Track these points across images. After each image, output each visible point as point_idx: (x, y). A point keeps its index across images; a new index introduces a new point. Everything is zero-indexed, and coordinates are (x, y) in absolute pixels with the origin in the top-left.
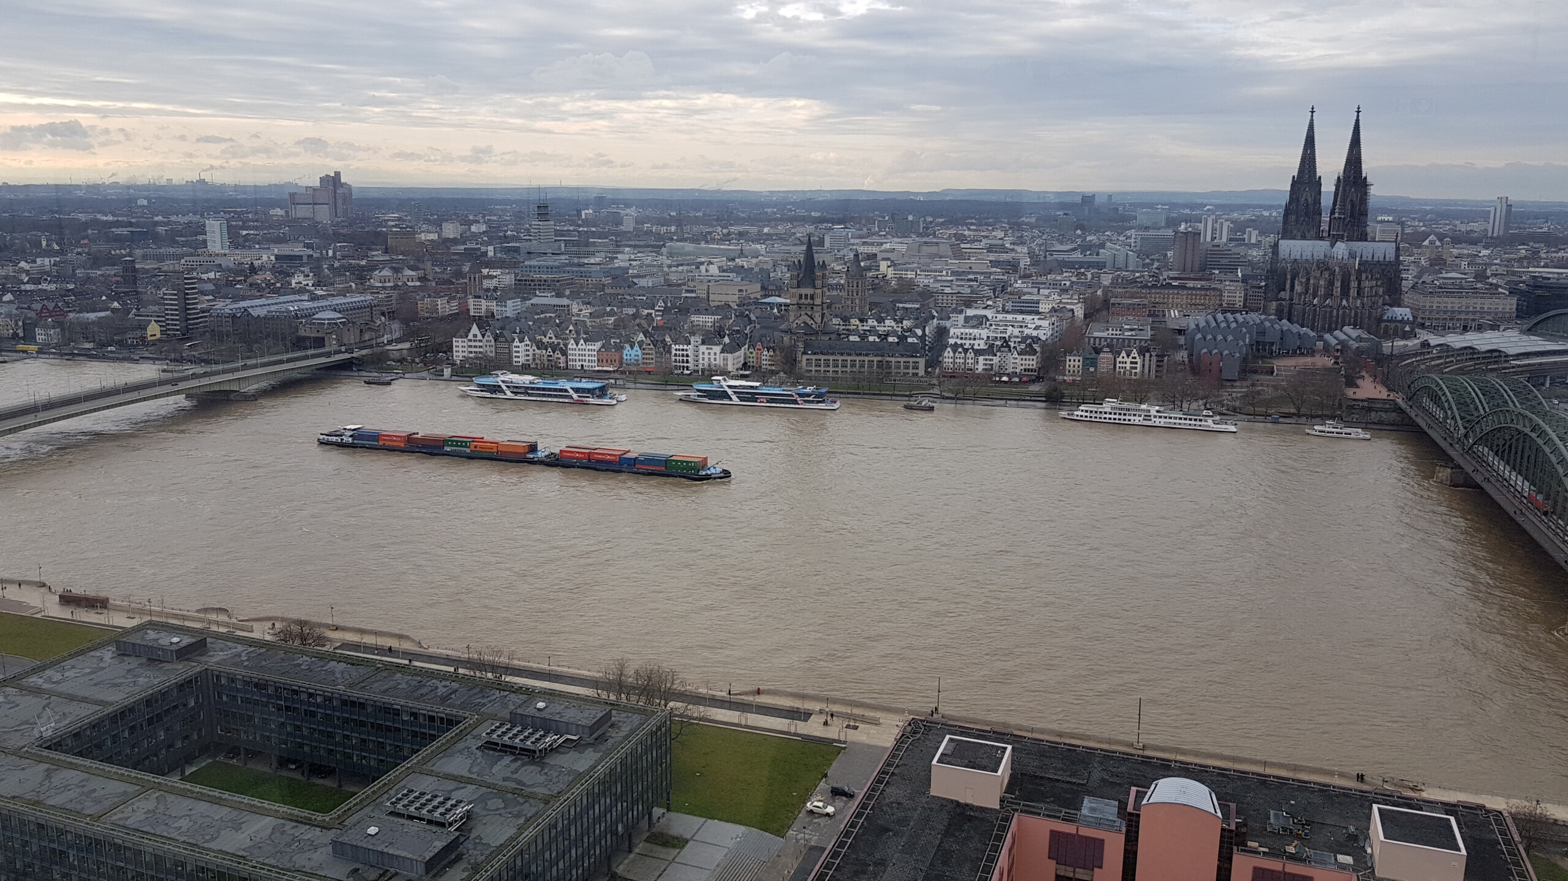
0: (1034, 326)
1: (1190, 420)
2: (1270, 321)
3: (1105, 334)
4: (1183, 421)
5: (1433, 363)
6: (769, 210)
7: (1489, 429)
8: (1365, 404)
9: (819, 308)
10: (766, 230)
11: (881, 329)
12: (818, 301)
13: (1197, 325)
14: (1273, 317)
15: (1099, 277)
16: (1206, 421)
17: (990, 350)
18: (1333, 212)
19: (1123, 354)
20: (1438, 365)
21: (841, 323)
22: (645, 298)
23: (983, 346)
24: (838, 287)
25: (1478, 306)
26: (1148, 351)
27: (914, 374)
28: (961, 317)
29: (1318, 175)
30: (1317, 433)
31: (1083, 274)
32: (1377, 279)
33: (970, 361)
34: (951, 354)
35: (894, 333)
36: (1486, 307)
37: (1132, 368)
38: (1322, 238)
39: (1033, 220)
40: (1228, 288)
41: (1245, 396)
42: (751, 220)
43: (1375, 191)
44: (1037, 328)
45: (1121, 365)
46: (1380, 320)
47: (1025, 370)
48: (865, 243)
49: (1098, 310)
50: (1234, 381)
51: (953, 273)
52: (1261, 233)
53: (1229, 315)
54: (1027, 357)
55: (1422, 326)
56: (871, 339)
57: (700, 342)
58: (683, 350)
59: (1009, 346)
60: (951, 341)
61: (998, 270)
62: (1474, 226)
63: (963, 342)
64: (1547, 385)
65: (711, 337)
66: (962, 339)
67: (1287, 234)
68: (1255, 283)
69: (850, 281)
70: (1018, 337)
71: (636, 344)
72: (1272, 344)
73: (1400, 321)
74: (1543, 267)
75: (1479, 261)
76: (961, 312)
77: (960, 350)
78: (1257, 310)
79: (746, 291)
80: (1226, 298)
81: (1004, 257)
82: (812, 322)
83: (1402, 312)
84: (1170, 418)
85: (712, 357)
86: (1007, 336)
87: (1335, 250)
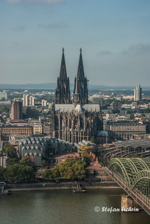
29: (68, 77)
32: (93, 119)
38: (71, 103)
40: (35, 126)
46: (96, 137)
53: (36, 138)
62: (129, 97)
68: (46, 123)
72: (55, 149)
80: (34, 130)
83: (104, 133)
87: (76, 108)
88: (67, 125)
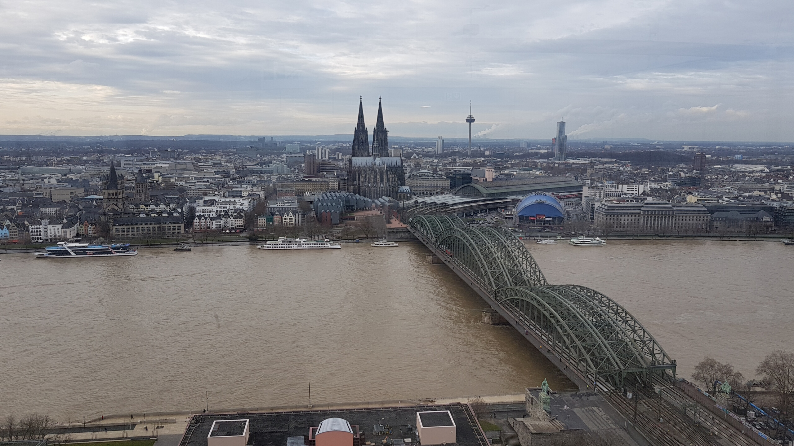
0: (240, 204)
1: (320, 244)
2: (351, 195)
3: (276, 206)
4: (316, 245)
5: (420, 210)
6: (86, 147)
7: (445, 237)
8: (395, 230)
9: (121, 200)
10: (85, 158)
11: (158, 210)
12: (120, 196)
13: (319, 199)
14: (352, 193)
15: (270, 178)
16: (327, 244)
17: (219, 217)
18: (373, 144)
19: (286, 215)
20: (422, 211)
21: (135, 207)
22: (8, 199)
23: (214, 216)
24: (131, 188)
25: (435, 184)
26: (297, 212)
27: (178, 232)
28: (202, 201)
29: (366, 127)
30: (376, 246)
31: (262, 176)
32: (394, 174)
33: (209, 224)
34: (198, 221)
35: (165, 211)
36: (438, 184)
37: (290, 221)
38: (370, 156)
39: (235, 150)
40: (331, 180)
41: (343, 231)
42: (74, 153)
43: (391, 134)
44: (242, 205)
45: (285, 220)
46: (397, 192)
47: (238, 226)
48: (145, 164)
49: (271, 194)
50: (338, 224)
51: (195, 178)
52: (343, 155)
53: (332, 193)
54: (238, 219)
55: (414, 194)
56: (153, 215)
57: (48, 223)
58: (37, 228)
59: (229, 215)
60: (198, 214)
61: (219, 176)
62: (430, 149)
63: (204, 214)
64: (465, 217)
65: (53, 220)
66: (203, 212)
67: (354, 155)
68: (343, 178)
69: (138, 185)
70: (232, 210)
71: (5, 227)
72: (353, 205)
73: (405, 192)
74: (458, 166)
75: (433, 164)
76: (202, 198)
77: (203, 218)
78: (345, 190)
79: (75, 192)
80: (330, 185)
81: (222, 169)
82: (117, 208)
83: (406, 188)
84: (310, 244)
85: (56, 231)
86: (227, 210)
87: (376, 161)
88: (366, 180)
